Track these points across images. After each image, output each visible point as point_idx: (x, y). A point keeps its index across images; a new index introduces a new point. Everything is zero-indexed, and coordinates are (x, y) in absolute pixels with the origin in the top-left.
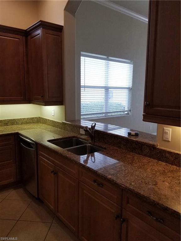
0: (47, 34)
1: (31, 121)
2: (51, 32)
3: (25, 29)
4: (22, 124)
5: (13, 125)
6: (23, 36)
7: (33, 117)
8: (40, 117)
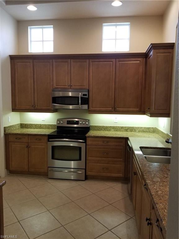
0: (158, 53)
1: (148, 130)
2: (162, 51)
3: (145, 52)
4: (139, 132)
5: (131, 131)
6: (143, 58)
7: (149, 127)
8: (156, 128)
